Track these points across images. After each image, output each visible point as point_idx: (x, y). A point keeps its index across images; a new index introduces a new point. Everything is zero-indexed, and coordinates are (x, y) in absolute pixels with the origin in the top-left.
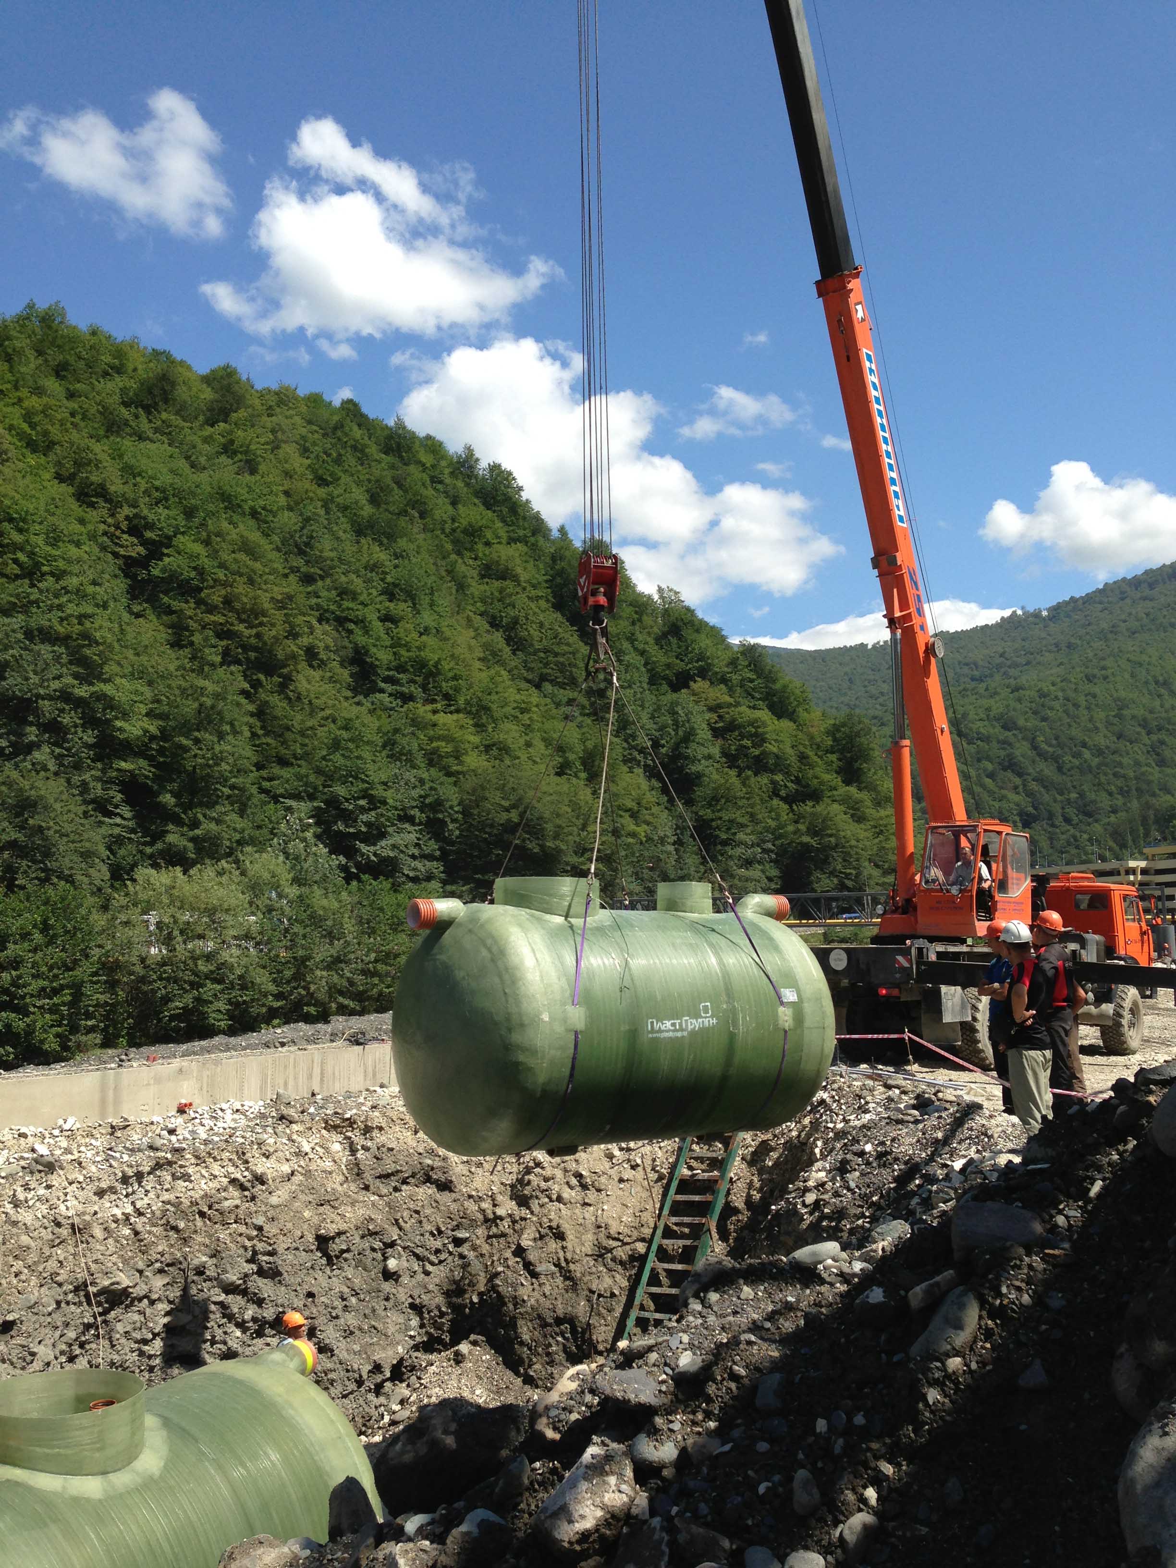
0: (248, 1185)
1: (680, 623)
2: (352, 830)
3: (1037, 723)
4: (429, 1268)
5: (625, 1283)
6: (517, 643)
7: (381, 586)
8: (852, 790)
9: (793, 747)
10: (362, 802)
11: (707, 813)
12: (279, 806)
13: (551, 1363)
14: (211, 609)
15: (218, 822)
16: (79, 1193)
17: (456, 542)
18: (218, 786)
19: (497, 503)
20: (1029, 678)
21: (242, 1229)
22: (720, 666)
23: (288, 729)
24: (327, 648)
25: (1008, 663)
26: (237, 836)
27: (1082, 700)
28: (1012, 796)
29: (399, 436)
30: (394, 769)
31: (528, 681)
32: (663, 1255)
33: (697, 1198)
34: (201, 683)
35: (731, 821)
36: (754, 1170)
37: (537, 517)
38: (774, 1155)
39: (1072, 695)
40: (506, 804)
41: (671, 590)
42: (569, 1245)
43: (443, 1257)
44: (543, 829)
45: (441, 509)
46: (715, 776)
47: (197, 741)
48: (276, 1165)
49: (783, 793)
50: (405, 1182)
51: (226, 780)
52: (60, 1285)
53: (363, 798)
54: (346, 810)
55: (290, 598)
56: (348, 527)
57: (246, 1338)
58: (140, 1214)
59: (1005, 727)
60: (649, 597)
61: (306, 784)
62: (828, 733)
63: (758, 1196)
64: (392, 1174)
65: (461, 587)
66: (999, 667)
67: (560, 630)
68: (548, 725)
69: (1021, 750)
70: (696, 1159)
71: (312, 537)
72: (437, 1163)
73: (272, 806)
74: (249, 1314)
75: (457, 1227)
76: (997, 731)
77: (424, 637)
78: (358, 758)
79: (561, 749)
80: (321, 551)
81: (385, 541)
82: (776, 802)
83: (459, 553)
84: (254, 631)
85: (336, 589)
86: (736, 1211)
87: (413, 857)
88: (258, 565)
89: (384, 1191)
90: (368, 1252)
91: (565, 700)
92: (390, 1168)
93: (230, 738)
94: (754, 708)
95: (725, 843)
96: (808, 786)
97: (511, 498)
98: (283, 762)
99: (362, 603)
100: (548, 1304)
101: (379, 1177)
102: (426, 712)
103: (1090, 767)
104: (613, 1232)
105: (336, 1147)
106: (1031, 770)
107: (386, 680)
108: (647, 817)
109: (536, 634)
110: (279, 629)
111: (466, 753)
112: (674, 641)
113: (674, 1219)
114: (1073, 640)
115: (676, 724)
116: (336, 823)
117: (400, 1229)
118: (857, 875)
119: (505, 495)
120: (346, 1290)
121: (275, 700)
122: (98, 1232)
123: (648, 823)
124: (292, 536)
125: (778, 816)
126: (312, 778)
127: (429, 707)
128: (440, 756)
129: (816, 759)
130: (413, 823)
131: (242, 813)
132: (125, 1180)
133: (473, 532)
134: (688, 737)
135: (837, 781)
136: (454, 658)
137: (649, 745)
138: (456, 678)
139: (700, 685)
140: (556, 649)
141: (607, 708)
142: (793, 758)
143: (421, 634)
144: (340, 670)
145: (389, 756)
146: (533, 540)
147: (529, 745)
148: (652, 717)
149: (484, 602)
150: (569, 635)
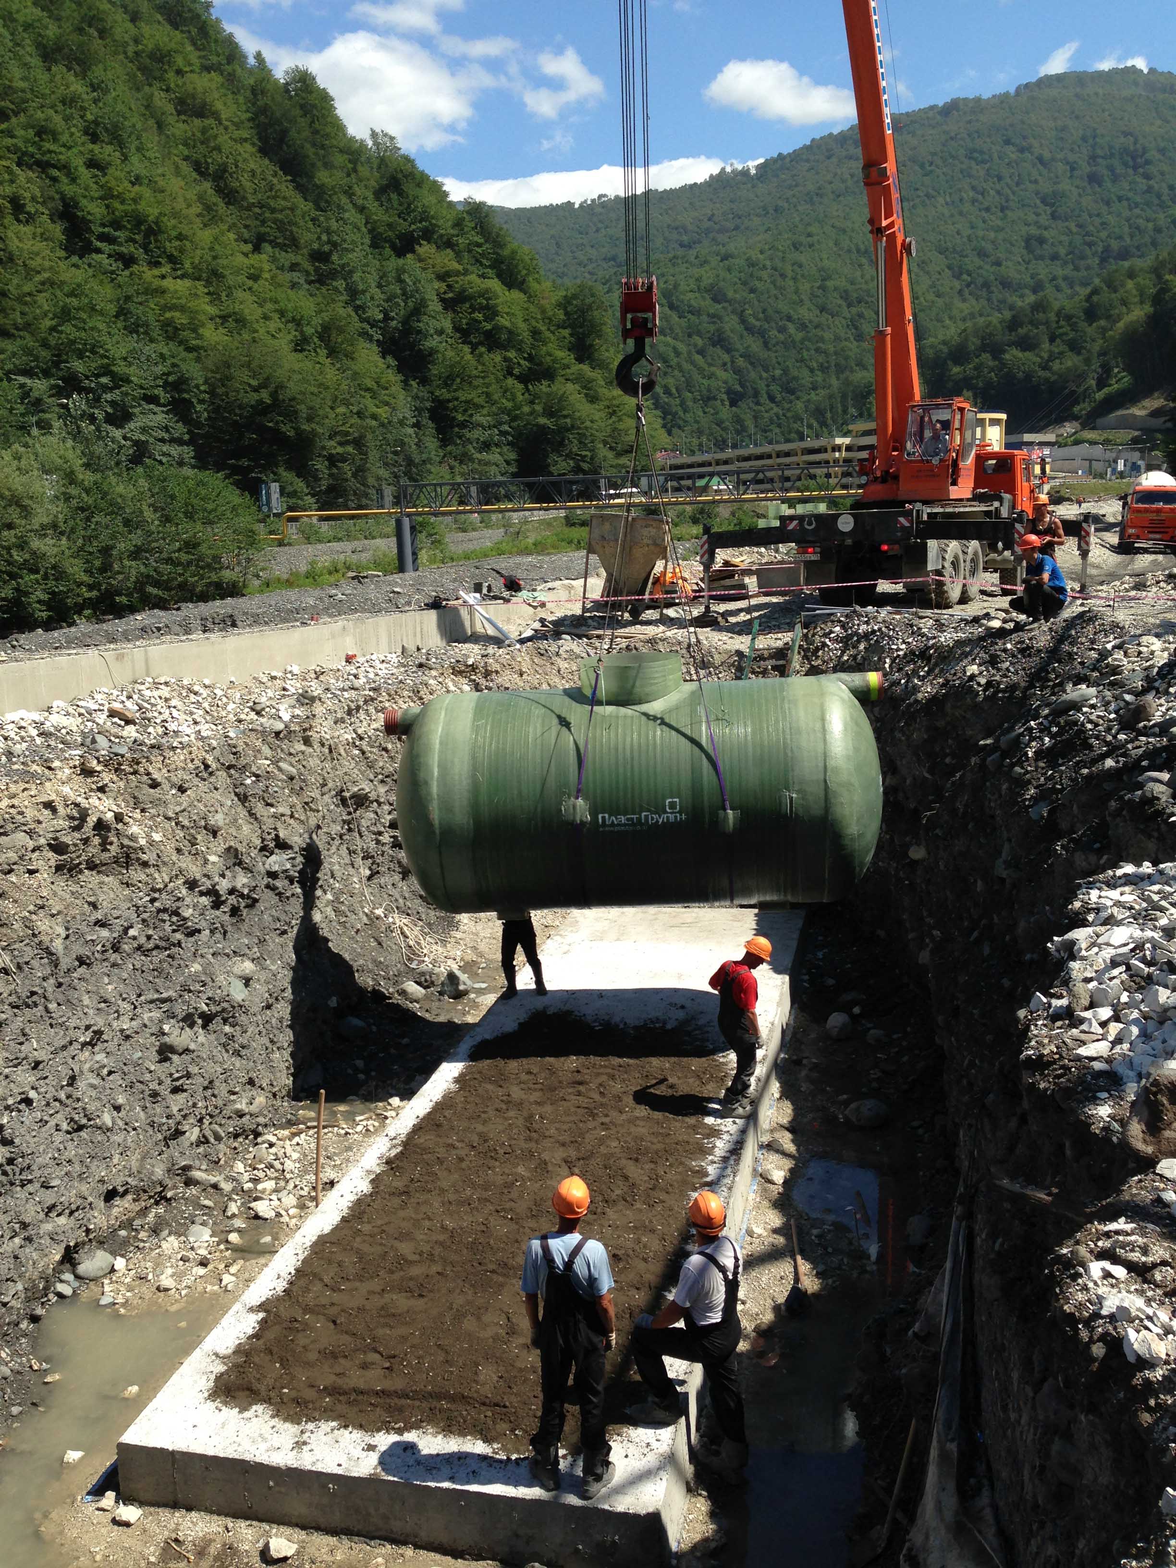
1: (400, 176)
3: (745, 294)
6: (230, 196)
7: (81, 124)
8: (585, 368)
9: (525, 320)
10: (104, 380)
11: (443, 393)
12: (12, 383)
17: (143, 69)
19: (184, 22)
20: (737, 245)
22: (446, 227)
23: (4, 294)
24: (33, 199)
25: (717, 227)
27: (789, 270)
28: (721, 374)
30: (132, 342)
31: (248, 242)
35: (467, 402)
37: (230, 41)
39: (779, 265)
40: (254, 383)
41: (386, 135)
44: (296, 412)
45: (122, 28)
46: (450, 354)
49: (516, 371)
53: (104, 375)
56: (34, 50)
59: (715, 300)
60: (362, 143)
61: (36, 359)
62: (559, 305)
65: (161, 126)
66: (708, 231)
67: (275, 181)
68: (279, 295)
69: (731, 324)
73: (5, 384)
76: (706, 303)
77: (137, 188)
78: (92, 329)
79: (297, 322)
80: (11, 81)
81: (78, 69)
82: (510, 381)
83: (150, 84)
85: (33, 127)
87: (162, 440)
91: (287, 264)
94: (483, 276)
95: (463, 425)
96: (540, 364)
97: (198, 16)
98: (4, 334)
99: (63, 145)
102: (155, 277)
103: (793, 341)
106: (738, 346)
107: (103, 237)
108: (387, 399)
109: (248, 185)
111: (203, 325)
112: (394, 196)
114: (780, 203)
115: (404, 293)
118: (592, 458)
119: (190, 10)
123: (387, 404)
125: (514, 395)
126: (41, 351)
127: (156, 272)
128: (176, 329)
129: (548, 334)
130: (159, 405)
133: (161, 57)
134: (418, 311)
135: (570, 358)
136: (175, 215)
137: (381, 316)
138: (180, 237)
139: (425, 249)
140: (272, 203)
141: (333, 274)
142: (525, 334)
143: (133, 184)
144: (51, 226)
145: (125, 328)
146: (229, 68)
147: (266, 318)
148: (380, 286)
149: (186, 144)
150: (285, 187)
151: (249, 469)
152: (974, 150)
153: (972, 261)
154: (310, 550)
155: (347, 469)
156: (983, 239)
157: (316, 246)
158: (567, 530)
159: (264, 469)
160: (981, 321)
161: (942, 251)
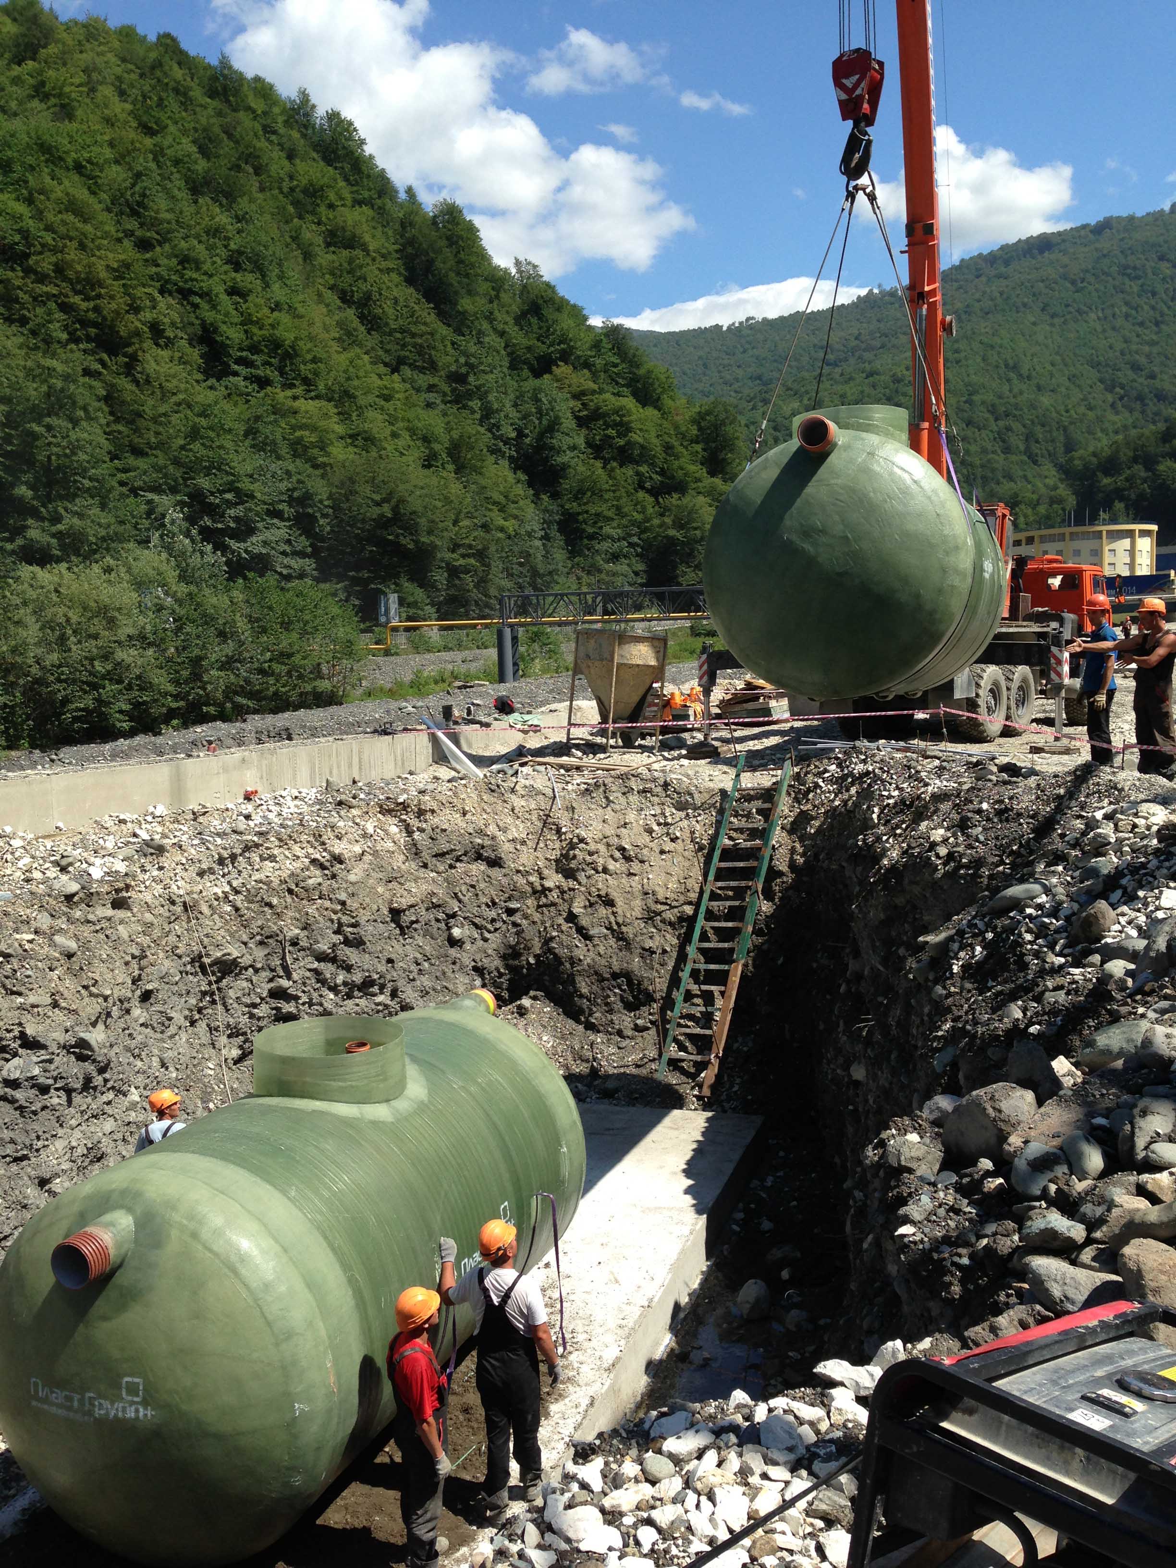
0: (328, 864)
1: (540, 302)
2: (220, 526)
4: (487, 935)
5: (675, 941)
6: (372, 323)
7: (224, 253)
8: (717, 481)
9: (658, 437)
10: (229, 496)
11: (574, 507)
12: (139, 500)
13: (611, 1011)
14: (42, 278)
15: (81, 516)
16: (185, 874)
17: (296, 203)
18: (78, 478)
19: (338, 158)
20: (883, 362)
21: (327, 904)
22: (583, 349)
23: (139, 415)
24: (173, 324)
25: (863, 346)
26: (103, 532)
29: (225, 77)
30: (259, 460)
31: (386, 365)
32: (710, 916)
33: (741, 864)
34: (49, 362)
35: (597, 515)
36: (794, 837)
37: (382, 175)
38: (816, 823)
40: (377, 497)
41: (529, 263)
42: (620, 911)
43: (498, 925)
44: (417, 524)
45: (278, 164)
46: (581, 469)
47: (49, 428)
48: (349, 846)
49: (648, 485)
50: (458, 860)
51: (85, 470)
52: (180, 957)
53: (229, 491)
54: (211, 504)
55: (127, 266)
56: (182, 184)
57: (338, 999)
58: (237, 892)
60: (506, 271)
61: (166, 476)
62: (694, 421)
63: (802, 860)
64: (447, 853)
65: (308, 256)
66: (854, 350)
67: (416, 307)
68: (411, 415)
70: (735, 830)
71: (144, 195)
72: (487, 842)
73: (132, 499)
74: (340, 979)
75: (510, 899)
77: (276, 314)
78: (220, 447)
79: (426, 440)
80: (157, 212)
81: (224, 201)
82: (641, 494)
83: (300, 217)
84: (92, 304)
85: (176, 256)
86: (781, 874)
87: (284, 553)
88: (88, 228)
89: (441, 868)
90: (433, 923)
91: (425, 386)
92: (445, 847)
93: (84, 423)
94: (618, 395)
95: (592, 537)
96: (673, 477)
97: (352, 153)
98: (138, 452)
99: (206, 273)
100: (603, 962)
101: (435, 856)
102: (286, 398)
104: (661, 897)
105: (394, 829)
107: (240, 361)
108: (515, 512)
109: (390, 311)
110: (120, 302)
111: (332, 444)
112: (534, 320)
113: (720, 884)
115: (540, 411)
116: (202, 518)
117: (460, 901)
119: (344, 148)
120: (419, 956)
121: (124, 383)
122: (205, 909)
123: (516, 517)
124: (122, 195)
125: (644, 508)
126: (171, 469)
127: (289, 393)
128: (304, 446)
129: (681, 449)
130: (282, 519)
131: (103, 506)
132: (221, 861)
133: (314, 192)
134: (552, 427)
135: (703, 472)
136: (311, 338)
137: (514, 435)
138: (315, 360)
139: (562, 370)
140: (413, 329)
141: (469, 395)
142: (659, 449)
143: (273, 310)
144: (189, 350)
145: (253, 446)
146: (379, 202)
147: (394, 435)
148: (515, 405)
149: (332, 274)
150: (426, 313)
151: (369, 581)
152: (1126, 267)
153: (1126, 375)
154: (417, 660)
155: (469, 580)
156: (1137, 352)
157: (453, 368)
158: (691, 640)
159: (384, 581)
160: (1133, 432)
161: (1095, 365)
